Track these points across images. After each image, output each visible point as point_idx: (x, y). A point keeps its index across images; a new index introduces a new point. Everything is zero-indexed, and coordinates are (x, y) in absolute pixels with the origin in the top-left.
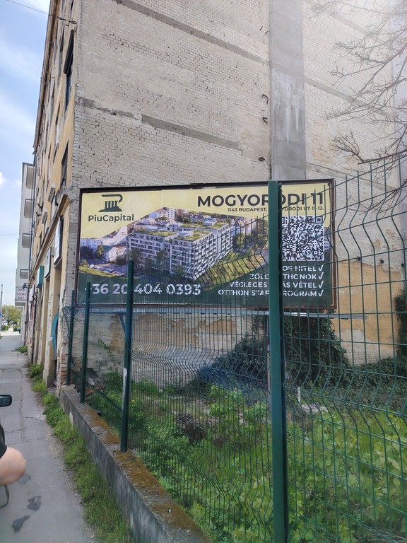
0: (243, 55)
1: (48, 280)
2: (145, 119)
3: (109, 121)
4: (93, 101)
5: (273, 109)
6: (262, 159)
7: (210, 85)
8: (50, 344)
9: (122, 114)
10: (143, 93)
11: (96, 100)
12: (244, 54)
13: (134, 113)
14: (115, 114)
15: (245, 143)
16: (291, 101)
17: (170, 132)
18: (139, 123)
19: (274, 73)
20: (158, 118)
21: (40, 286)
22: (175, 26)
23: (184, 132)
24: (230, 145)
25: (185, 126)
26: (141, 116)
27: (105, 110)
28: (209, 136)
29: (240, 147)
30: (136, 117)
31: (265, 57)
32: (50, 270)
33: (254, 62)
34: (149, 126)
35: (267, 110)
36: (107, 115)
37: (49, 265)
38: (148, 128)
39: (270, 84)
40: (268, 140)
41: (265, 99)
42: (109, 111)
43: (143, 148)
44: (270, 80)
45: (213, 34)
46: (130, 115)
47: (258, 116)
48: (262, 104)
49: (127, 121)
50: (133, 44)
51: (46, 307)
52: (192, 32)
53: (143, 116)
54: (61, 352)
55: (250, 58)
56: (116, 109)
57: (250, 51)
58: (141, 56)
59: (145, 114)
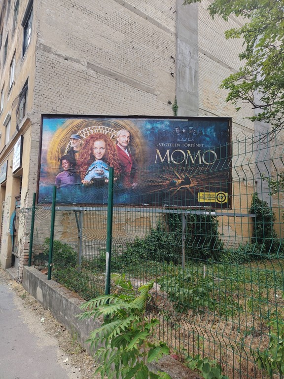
0: (158, 26)
3: (62, 64)
4: (51, 48)
5: (178, 68)
6: (170, 103)
7: (136, 45)
8: (8, 235)
9: (72, 60)
10: (88, 46)
11: (53, 47)
13: (81, 60)
14: (67, 59)
15: (158, 90)
16: (189, 63)
17: (107, 77)
18: (84, 68)
19: (179, 42)
20: (98, 65)
24: (148, 91)
25: (118, 74)
26: (86, 63)
27: (59, 56)
28: (135, 83)
29: (155, 93)
30: (82, 63)
31: (173, 30)
32: (6, 178)
33: (166, 33)
35: (174, 68)
36: (61, 60)
38: (91, 72)
39: (176, 50)
40: (174, 89)
41: (172, 60)
42: (63, 57)
43: (87, 87)
44: (176, 47)
45: (138, 8)
46: (78, 61)
47: (168, 71)
48: (171, 63)
49: (76, 66)
50: (81, 8)
52: (123, 4)
53: (88, 63)
54: (23, 241)
55: (163, 29)
56: (67, 55)
57: (163, 24)
58: (86, 17)
59: (89, 62)
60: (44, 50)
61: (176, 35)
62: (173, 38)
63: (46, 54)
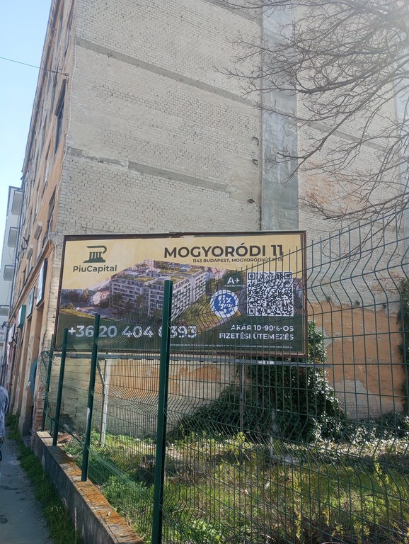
1: (30, 320)
2: (132, 165)
3: (96, 169)
6: (251, 201)
7: (198, 130)
8: (27, 389)
9: (109, 161)
10: (131, 140)
11: (84, 149)
12: (234, 97)
14: (102, 162)
15: (233, 186)
17: (156, 177)
18: (125, 169)
19: (265, 115)
20: (145, 164)
21: (21, 326)
22: (165, 75)
23: (170, 176)
24: (217, 187)
25: (172, 171)
26: (128, 163)
27: (92, 159)
28: (196, 179)
29: (228, 189)
31: (256, 100)
32: (32, 311)
33: (245, 105)
34: (136, 172)
35: (258, 152)
36: (94, 163)
37: (31, 305)
38: (134, 173)
39: (261, 127)
40: (258, 181)
41: (255, 142)
42: (97, 159)
43: (128, 194)
44: (261, 122)
45: (204, 80)
46: (117, 162)
47: (248, 158)
48: (253, 146)
49: (114, 168)
50: (122, 94)
51: (26, 350)
52: (182, 80)
53: (130, 162)
56: (103, 156)
58: (129, 105)
59: (132, 161)
60: (72, 154)
61: (262, 106)
62: (257, 111)
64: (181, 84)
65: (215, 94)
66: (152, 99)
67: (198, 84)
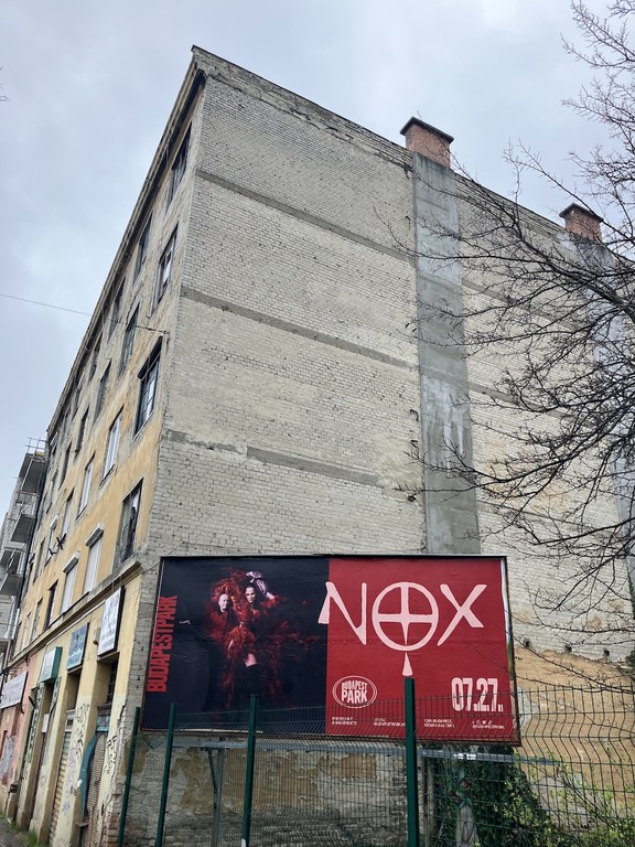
0: (383, 361)
2: (252, 452)
3: (203, 458)
4: (184, 434)
5: (426, 429)
6: (411, 499)
7: (339, 403)
9: (221, 447)
10: (250, 418)
11: (189, 431)
12: (385, 358)
13: (237, 445)
14: (211, 448)
15: (387, 477)
16: (451, 416)
17: (283, 467)
18: (242, 458)
19: (426, 381)
20: (269, 449)
22: (294, 331)
23: (302, 465)
24: (367, 480)
25: (303, 458)
26: (246, 449)
27: (199, 444)
28: (337, 469)
29: (380, 482)
30: (239, 450)
31: (413, 361)
32: (82, 661)
33: (398, 369)
34: (257, 462)
35: (417, 431)
36: (202, 451)
37: (81, 651)
38: (255, 463)
39: (421, 395)
41: (414, 416)
42: (205, 445)
43: (247, 492)
44: (421, 390)
45: (344, 337)
46: (232, 448)
47: (406, 439)
48: (411, 422)
49: (228, 456)
50: (240, 358)
52: (316, 337)
53: (249, 448)
54: (109, 809)
55: (393, 364)
56: (213, 441)
57: (393, 355)
58: (249, 372)
59: (252, 446)
60: (173, 439)
61: (419, 369)
62: (414, 375)
63: (176, 445)
64: (315, 344)
65: (359, 355)
66: (278, 363)
67: (338, 343)
